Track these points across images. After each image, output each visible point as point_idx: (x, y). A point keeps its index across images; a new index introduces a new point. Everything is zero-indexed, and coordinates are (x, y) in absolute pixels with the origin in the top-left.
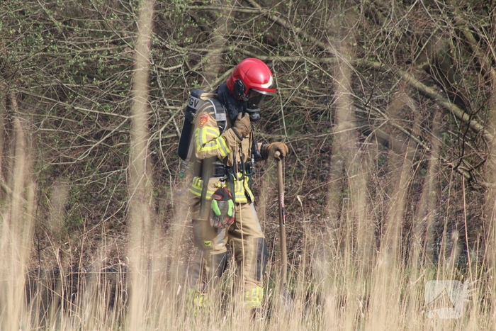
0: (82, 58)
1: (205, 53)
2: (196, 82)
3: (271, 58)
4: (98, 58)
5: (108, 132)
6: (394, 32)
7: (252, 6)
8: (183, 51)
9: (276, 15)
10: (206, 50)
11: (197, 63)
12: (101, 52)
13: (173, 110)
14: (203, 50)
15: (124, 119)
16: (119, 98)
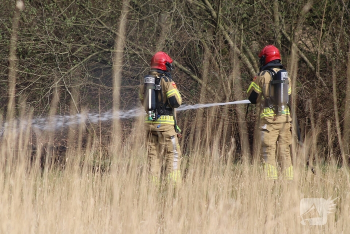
0: (20, 47)
1: (79, 47)
2: (75, 60)
3: (111, 50)
4: (28, 47)
5: (31, 83)
6: (170, 41)
7: (102, 25)
8: (70, 46)
9: (114, 30)
10: (80, 45)
11: (75, 51)
12: (29, 44)
13: (63, 73)
14: (78, 45)
15: (39, 77)
16: (37, 67)
